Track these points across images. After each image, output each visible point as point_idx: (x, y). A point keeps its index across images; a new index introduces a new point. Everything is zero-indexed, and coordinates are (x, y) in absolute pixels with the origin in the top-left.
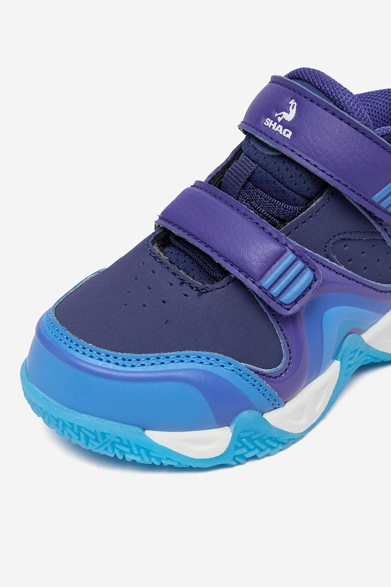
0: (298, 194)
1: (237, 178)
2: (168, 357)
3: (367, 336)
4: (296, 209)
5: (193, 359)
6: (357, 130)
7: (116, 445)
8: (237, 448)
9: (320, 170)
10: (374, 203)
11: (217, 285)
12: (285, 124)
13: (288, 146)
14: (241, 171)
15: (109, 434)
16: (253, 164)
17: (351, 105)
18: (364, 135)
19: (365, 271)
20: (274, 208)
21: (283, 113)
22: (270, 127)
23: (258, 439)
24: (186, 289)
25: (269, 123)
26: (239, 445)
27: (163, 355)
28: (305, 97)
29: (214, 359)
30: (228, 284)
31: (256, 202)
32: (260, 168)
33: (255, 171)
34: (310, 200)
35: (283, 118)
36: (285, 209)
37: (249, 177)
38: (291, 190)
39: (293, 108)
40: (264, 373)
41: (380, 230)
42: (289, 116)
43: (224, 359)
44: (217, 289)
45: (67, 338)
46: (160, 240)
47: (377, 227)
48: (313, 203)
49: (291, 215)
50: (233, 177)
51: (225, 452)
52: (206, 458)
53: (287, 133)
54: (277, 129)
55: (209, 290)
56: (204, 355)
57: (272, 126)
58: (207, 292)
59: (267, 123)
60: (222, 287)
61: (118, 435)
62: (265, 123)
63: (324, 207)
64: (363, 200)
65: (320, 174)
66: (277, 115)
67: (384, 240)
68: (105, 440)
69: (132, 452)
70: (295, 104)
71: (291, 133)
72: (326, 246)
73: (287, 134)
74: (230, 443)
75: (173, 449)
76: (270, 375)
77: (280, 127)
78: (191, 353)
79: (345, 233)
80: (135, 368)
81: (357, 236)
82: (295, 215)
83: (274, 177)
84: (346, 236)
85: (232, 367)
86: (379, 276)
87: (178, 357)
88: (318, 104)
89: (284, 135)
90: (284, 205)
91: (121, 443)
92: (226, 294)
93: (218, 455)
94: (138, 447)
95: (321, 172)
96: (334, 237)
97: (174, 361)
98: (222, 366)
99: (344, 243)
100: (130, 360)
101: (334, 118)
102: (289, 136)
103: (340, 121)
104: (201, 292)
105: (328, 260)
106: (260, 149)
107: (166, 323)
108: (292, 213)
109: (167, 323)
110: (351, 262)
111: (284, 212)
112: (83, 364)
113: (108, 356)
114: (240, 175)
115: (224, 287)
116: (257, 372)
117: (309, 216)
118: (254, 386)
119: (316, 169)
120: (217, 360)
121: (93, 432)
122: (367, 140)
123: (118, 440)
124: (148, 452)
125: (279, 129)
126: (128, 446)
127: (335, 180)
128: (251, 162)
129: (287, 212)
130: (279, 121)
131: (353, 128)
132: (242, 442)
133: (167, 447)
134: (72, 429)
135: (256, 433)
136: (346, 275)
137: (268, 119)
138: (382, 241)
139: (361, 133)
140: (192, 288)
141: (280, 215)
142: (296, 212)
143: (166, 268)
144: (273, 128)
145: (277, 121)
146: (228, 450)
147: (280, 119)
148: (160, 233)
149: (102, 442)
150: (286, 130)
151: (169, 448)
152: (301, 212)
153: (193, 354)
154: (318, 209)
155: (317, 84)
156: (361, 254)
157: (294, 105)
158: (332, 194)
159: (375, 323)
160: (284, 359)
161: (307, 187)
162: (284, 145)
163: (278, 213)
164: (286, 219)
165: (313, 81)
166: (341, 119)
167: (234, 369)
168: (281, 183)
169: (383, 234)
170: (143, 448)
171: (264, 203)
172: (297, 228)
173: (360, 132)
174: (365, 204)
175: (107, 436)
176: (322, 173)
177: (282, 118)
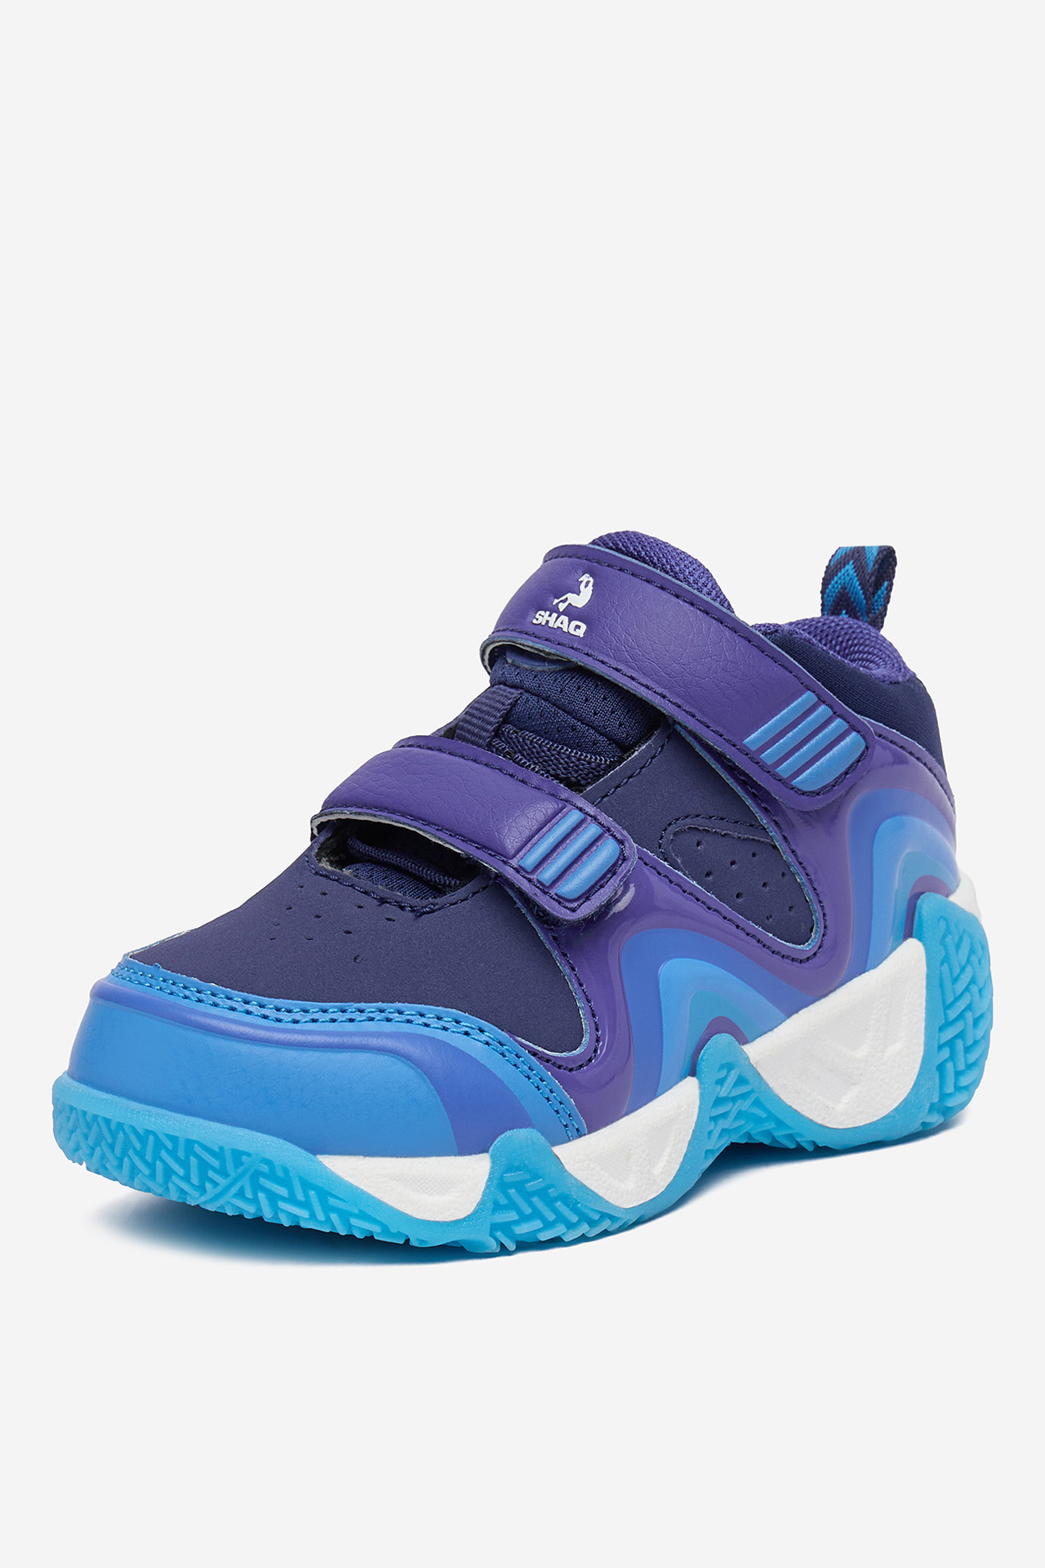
0: (601, 734)
1: (484, 720)
2: (362, 1011)
3: (755, 1050)
4: (601, 760)
5: (409, 1017)
6: (707, 613)
7: (262, 1181)
8: (497, 1207)
9: (642, 685)
10: (748, 752)
11: (449, 897)
12: (572, 613)
13: (579, 647)
14: (490, 706)
15: (249, 1155)
16: (512, 691)
17: (696, 576)
18: (722, 623)
19: (740, 900)
20: (556, 759)
21: (569, 595)
22: (543, 624)
23: (537, 1193)
24: (391, 911)
25: (542, 617)
26: (503, 1201)
27: (352, 1006)
28: (608, 566)
29: (450, 1020)
30: (474, 894)
31: (523, 755)
32: (526, 695)
33: (517, 701)
34: (626, 748)
35: (570, 604)
36: (579, 760)
37: (507, 712)
38: (587, 725)
39: (586, 586)
40: (547, 1057)
41: (765, 821)
42: (581, 599)
43: (470, 1021)
44: (451, 904)
45: (164, 981)
46: (331, 852)
47: (759, 815)
48: (633, 753)
49: (591, 772)
50: (475, 721)
51: (475, 1212)
52: (437, 1220)
53: (578, 627)
54: (558, 624)
55: (436, 907)
56: (430, 1011)
57: (548, 621)
58: (433, 911)
59: (537, 619)
60: (462, 901)
61: (267, 1156)
62: (535, 621)
63: (656, 759)
64: (728, 745)
65: (642, 692)
66: (556, 601)
67: (775, 847)
68: (240, 1170)
69: (292, 1199)
70: (591, 580)
71: (584, 627)
72: (662, 837)
73: (577, 630)
74: (485, 1194)
75: (371, 1191)
76: (559, 1063)
77: (565, 619)
78: (406, 1007)
79: (698, 816)
80: (299, 1024)
81: (722, 828)
82: (598, 772)
83: (554, 705)
84: (699, 822)
85: (483, 1037)
86: (767, 918)
87: (382, 1011)
88: (632, 574)
89: (572, 632)
90: (577, 753)
91: (272, 1177)
92: (470, 911)
93: (462, 1216)
94: (306, 1185)
95: (642, 688)
96: (677, 820)
97: (374, 1018)
98: (467, 1034)
99: (696, 837)
100: (289, 1011)
101: (664, 595)
102: (581, 633)
103: (675, 599)
104: (419, 914)
105: (666, 863)
106: (526, 664)
107: (355, 958)
108: (593, 769)
109: (358, 961)
110: (710, 878)
111: (577, 766)
112: (199, 1018)
113: (247, 1002)
114: (488, 713)
115: (466, 899)
116: (534, 1054)
117: (629, 774)
118: (529, 1079)
119: (634, 683)
120: (457, 1022)
121: (217, 1150)
122: (728, 632)
123: (265, 1168)
124: (323, 1195)
125: (562, 623)
126: (285, 1182)
127: (671, 702)
128: (509, 690)
129: (583, 764)
130: (561, 610)
131: (700, 610)
132: (508, 1197)
133: (362, 1187)
134: (173, 1153)
135: (536, 1177)
136: (702, 899)
137: (540, 612)
138: (772, 848)
139: (716, 619)
140: (402, 908)
141: (570, 773)
142: (599, 767)
143: (348, 886)
144: (551, 625)
145: (557, 611)
146: (481, 1205)
147: (562, 607)
148: (328, 839)
149: (233, 1174)
150: (575, 623)
151: (365, 1189)
152: (611, 766)
153: (410, 1009)
154: (644, 762)
155: (632, 548)
156: (729, 865)
157: (588, 583)
158: (669, 737)
159: (770, 1031)
160: (586, 1040)
161: (617, 722)
162: (572, 648)
163: (565, 769)
164: (583, 782)
165: (623, 545)
166: (677, 596)
167: (490, 1041)
168: (568, 713)
169: (773, 832)
170: (314, 1188)
171: (538, 753)
172: (606, 796)
173: (714, 618)
174: (730, 753)
175: (244, 1158)
176: (646, 690)
177: (567, 603)
